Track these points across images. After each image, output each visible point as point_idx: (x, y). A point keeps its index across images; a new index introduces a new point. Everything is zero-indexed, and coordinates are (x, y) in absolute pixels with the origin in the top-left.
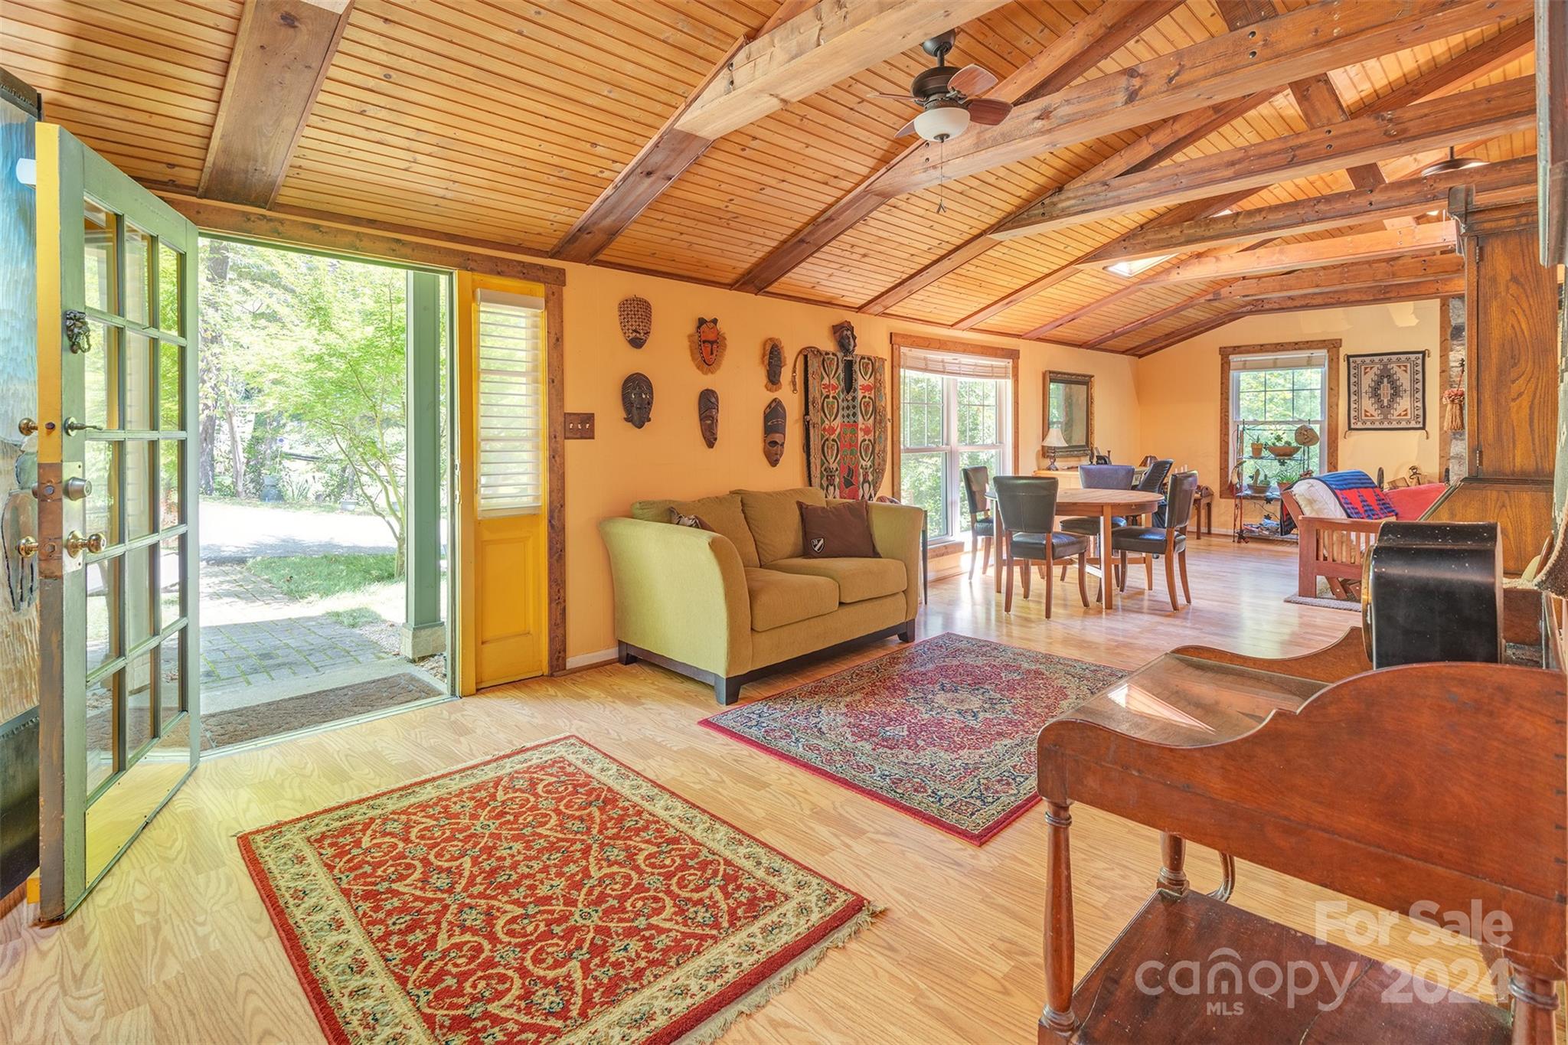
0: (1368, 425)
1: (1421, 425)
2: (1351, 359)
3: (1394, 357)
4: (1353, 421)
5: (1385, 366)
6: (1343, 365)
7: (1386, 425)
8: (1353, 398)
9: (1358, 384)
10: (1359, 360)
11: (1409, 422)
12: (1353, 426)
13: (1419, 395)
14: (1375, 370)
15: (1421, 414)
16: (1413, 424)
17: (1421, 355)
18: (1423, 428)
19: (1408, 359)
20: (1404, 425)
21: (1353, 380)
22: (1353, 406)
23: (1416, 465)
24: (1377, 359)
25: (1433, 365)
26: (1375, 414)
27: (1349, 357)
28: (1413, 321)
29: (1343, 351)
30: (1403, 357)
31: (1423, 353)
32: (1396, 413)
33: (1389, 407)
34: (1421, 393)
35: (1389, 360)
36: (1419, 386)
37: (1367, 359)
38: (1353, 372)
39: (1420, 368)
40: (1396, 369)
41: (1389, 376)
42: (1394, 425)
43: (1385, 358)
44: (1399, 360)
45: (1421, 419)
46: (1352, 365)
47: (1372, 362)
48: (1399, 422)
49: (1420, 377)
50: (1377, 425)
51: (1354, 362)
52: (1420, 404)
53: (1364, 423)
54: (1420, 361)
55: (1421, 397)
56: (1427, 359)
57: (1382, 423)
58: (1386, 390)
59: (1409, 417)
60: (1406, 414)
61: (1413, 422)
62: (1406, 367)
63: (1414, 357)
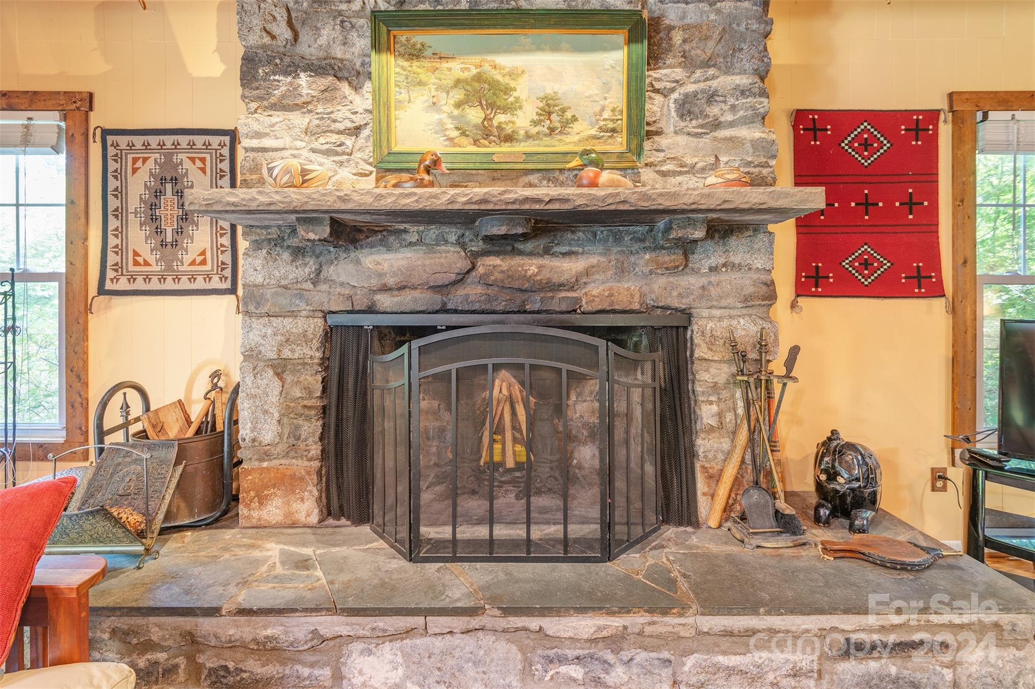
0: (140, 285)
1: (227, 286)
2: (110, 139)
3: (184, 140)
4: (110, 274)
5: (169, 156)
6: (95, 149)
7: (169, 285)
8: (113, 223)
9: (120, 193)
10: (123, 140)
11: (209, 277)
12: (109, 286)
14: (150, 164)
15: (228, 260)
16: (216, 283)
17: (227, 138)
18: (232, 291)
19: (207, 145)
20: (200, 284)
21: (113, 184)
22: (112, 241)
24: (154, 140)
26: (151, 259)
27: (106, 133)
29: (97, 119)
30: (199, 140)
31: (230, 134)
32: (187, 259)
33: (175, 244)
35: (176, 145)
37: (138, 141)
38: (112, 166)
39: (226, 166)
40: (187, 164)
41: (175, 180)
42: (185, 284)
43: (169, 140)
44: (192, 145)
45: (228, 273)
46: (111, 151)
47: (146, 146)
48: (192, 279)
50: (155, 285)
51: (116, 145)
52: (226, 241)
53: (132, 279)
57: (163, 279)
58: (168, 210)
59: (208, 267)
60: (204, 262)
61: (216, 278)
62: (203, 160)
63: (215, 140)
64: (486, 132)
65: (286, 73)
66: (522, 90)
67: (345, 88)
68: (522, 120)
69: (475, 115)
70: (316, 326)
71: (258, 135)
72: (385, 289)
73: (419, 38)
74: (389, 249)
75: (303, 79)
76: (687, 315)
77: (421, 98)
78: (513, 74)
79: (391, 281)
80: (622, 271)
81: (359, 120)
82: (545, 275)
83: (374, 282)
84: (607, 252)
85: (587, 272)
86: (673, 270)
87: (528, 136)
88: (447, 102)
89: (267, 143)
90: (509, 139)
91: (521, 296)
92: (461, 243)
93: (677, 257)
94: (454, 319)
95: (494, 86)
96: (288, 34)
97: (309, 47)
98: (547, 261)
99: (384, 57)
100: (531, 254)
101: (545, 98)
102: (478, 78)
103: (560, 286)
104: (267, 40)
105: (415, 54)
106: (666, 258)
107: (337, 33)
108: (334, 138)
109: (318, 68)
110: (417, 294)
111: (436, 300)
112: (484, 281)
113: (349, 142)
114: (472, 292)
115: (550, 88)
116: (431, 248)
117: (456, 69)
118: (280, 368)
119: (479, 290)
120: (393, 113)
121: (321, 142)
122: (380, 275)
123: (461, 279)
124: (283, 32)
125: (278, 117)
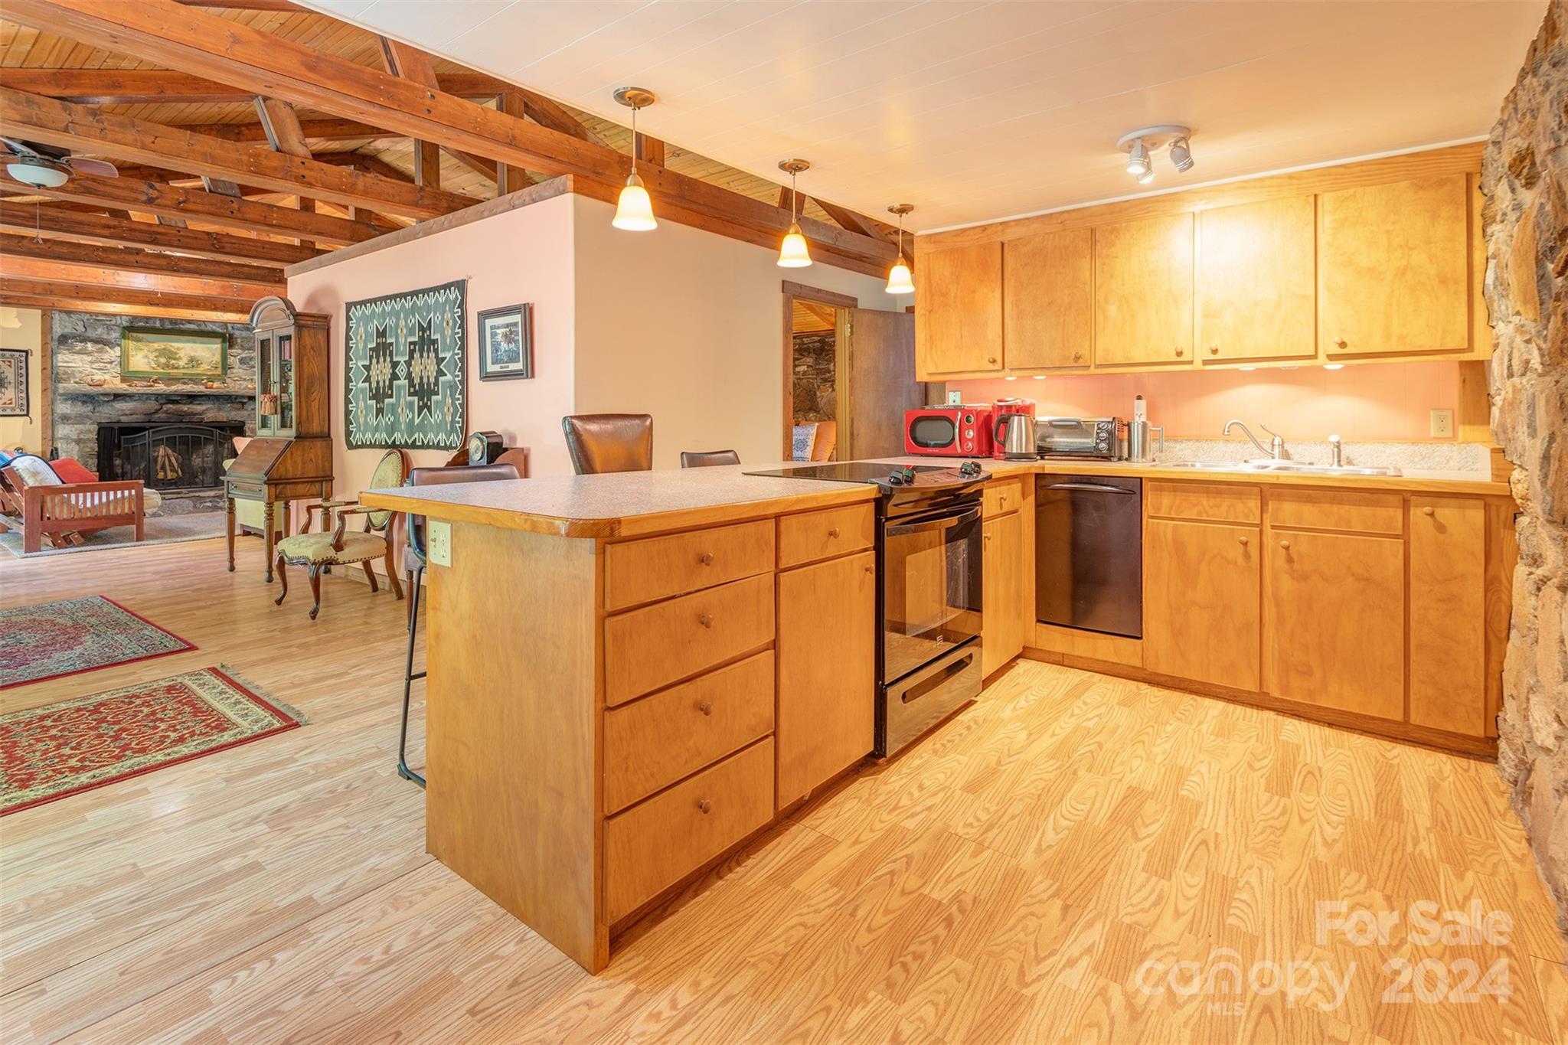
1: (25, 412)
11: (13, 409)
13: (23, 387)
15: (25, 402)
16: (18, 412)
17: (24, 354)
18: (27, 415)
19: (12, 356)
20: (8, 412)
23: (21, 446)
25: (35, 363)
28: (17, 324)
30: (7, 353)
31: (26, 352)
34: (24, 385)
36: (23, 379)
39: (23, 365)
44: (4, 356)
45: (25, 408)
48: (4, 409)
49: (23, 371)
52: (24, 395)
54: (23, 359)
55: (24, 389)
56: (30, 358)
59: (13, 405)
60: (11, 403)
61: (18, 410)
62: (10, 362)
63: (17, 354)
64: (167, 366)
65: (81, 342)
66: (181, 354)
67: (107, 348)
68: (182, 363)
69: (163, 360)
70: (96, 427)
71: (68, 362)
72: (126, 415)
73: (141, 335)
74: (126, 402)
75: (89, 345)
76: (244, 423)
77: (140, 354)
78: (178, 349)
79: (127, 412)
80: (219, 410)
81: (113, 359)
82: (191, 410)
83: (120, 413)
84: (214, 404)
85: (207, 410)
86: (239, 409)
87: (184, 368)
88: (152, 356)
89: (70, 365)
90: (176, 368)
91: (181, 417)
92: (156, 400)
93: (240, 406)
94: (153, 425)
95: (171, 352)
96: (84, 330)
97: (90, 333)
98: (191, 406)
99: (127, 341)
100: (184, 404)
101: (191, 357)
102: (164, 349)
103: (196, 414)
104: (74, 331)
105: (139, 340)
106: (236, 406)
107: (105, 331)
108: (102, 364)
109: (96, 341)
110: (138, 416)
111: (147, 418)
112: (166, 412)
113: (109, 366)
114: (161, 415)
115: (192, 354)
116: (144, 402)
117: (156, 346)
118: (78, 441)
119: (164, 415)
120: (131, 358)
121: (95, 366)
122: (122, 410)
123: (157, 411)
124: (81, 329)
125: (76, 357)
